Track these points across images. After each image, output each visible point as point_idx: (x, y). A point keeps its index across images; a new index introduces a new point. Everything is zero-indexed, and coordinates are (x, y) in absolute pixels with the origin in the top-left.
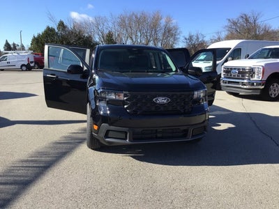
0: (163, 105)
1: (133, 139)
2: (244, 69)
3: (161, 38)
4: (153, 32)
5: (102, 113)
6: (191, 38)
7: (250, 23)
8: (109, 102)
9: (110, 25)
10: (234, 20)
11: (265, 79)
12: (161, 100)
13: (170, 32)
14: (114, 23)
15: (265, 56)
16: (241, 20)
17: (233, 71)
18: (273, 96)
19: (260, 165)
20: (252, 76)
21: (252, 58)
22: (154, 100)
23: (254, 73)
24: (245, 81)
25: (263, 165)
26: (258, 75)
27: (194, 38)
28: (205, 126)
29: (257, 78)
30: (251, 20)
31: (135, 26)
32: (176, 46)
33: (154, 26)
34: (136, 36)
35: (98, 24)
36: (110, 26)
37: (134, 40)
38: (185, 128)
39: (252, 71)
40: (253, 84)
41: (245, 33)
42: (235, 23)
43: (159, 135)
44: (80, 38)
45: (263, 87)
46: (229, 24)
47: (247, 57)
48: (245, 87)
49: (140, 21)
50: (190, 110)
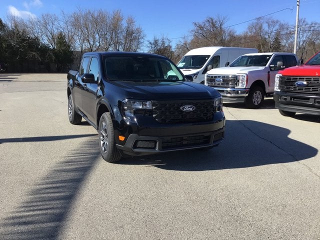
0: (188, 113)
1: (163, 147)
2: (228, 77)
3: (123, 41)
4: (114, 35)
5: (128, 123)
6: (156, 42)
7: (217, 28)
8: (137, 112)
9: (62, 24)
10: (200, 23)
11: (249, 87)
12: (188, 108)
13: (132, 36)
14: (66, 23)
15: (245, 64)
16: (207, 24)
17: (218, 79)
18: (256, 104)
19: (272, 165)
20: (236, 84)
21: (232, 66)
22: (181, 108)
23: (238, 81)
24: (229, 89)
25: (276, 165)
26: (242, 83)
27: (160, 43)
28: (223, 133)
29: (241, 86)
30: (217, 25)
31: (93, 27)
32: (140, 51)
33: (115, 28)
34: (94, 38)
35: (46, 24)
36: (61, 26)
37: (92, 43)
38: (208, 134)
39: (235, 79)
40: (237, 93)
41: (212, 38)
42: (201, 28)
43: (185, 143)
44: (24, 40)
45: (247, 95)
46: (195, 28)
47: (227, 65)
48: (229, 95)
49: (98, 21)
50: (212, 117)
